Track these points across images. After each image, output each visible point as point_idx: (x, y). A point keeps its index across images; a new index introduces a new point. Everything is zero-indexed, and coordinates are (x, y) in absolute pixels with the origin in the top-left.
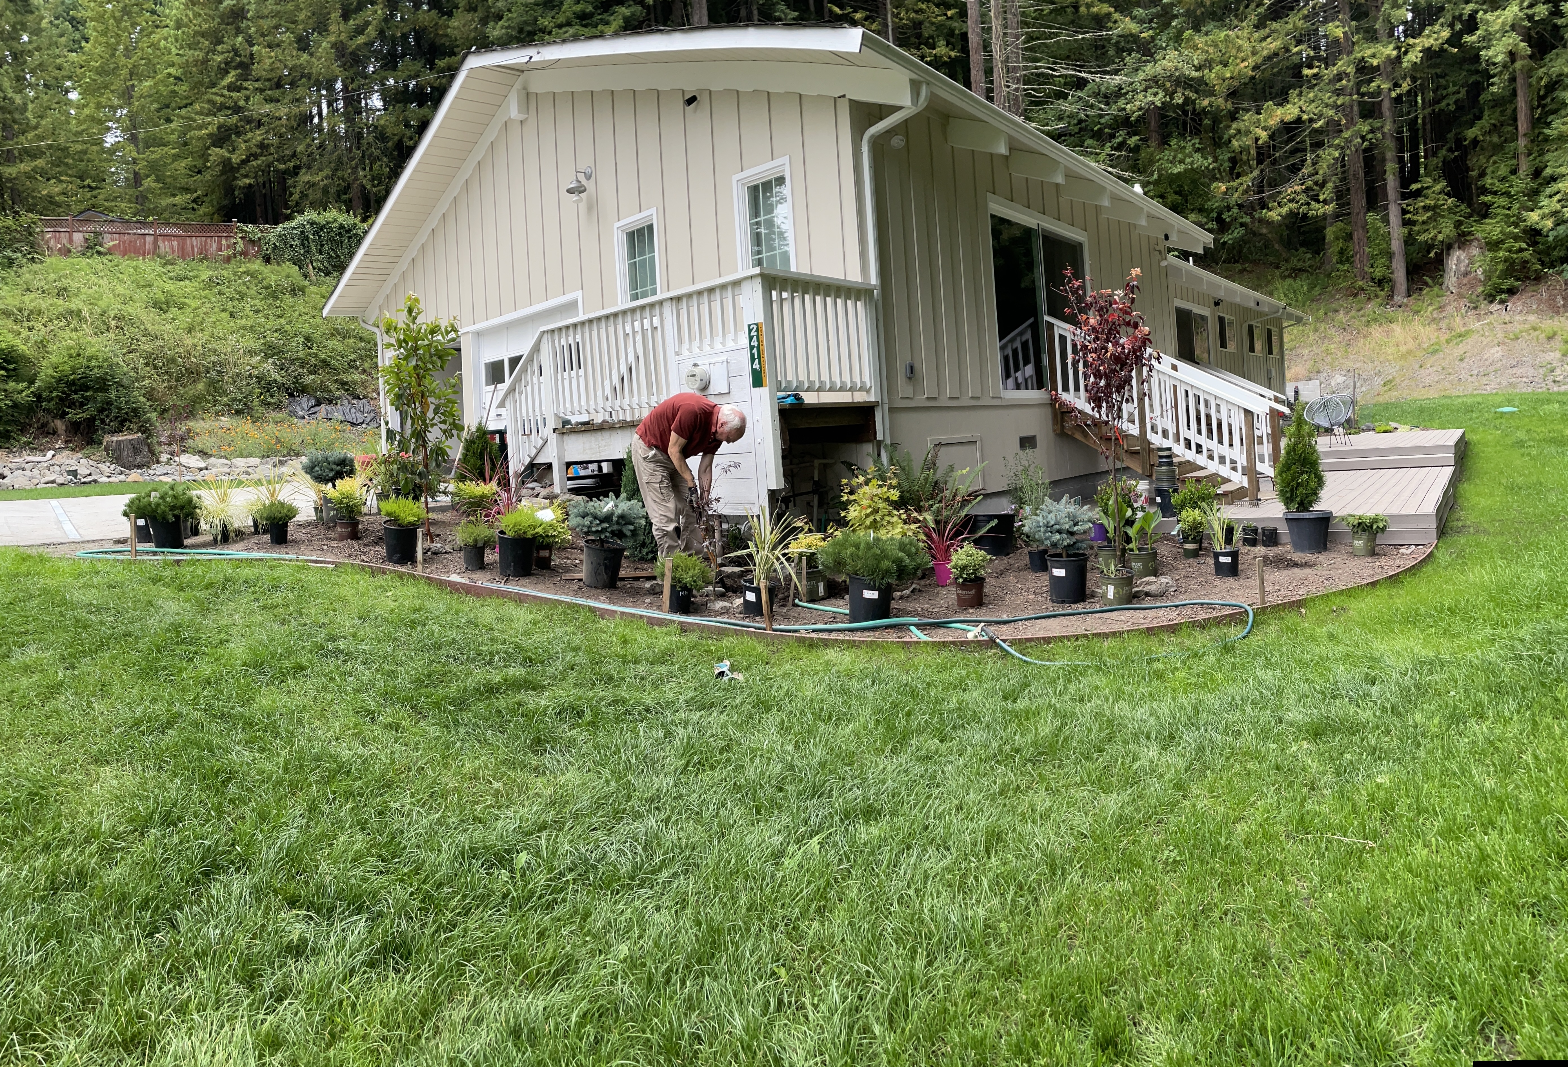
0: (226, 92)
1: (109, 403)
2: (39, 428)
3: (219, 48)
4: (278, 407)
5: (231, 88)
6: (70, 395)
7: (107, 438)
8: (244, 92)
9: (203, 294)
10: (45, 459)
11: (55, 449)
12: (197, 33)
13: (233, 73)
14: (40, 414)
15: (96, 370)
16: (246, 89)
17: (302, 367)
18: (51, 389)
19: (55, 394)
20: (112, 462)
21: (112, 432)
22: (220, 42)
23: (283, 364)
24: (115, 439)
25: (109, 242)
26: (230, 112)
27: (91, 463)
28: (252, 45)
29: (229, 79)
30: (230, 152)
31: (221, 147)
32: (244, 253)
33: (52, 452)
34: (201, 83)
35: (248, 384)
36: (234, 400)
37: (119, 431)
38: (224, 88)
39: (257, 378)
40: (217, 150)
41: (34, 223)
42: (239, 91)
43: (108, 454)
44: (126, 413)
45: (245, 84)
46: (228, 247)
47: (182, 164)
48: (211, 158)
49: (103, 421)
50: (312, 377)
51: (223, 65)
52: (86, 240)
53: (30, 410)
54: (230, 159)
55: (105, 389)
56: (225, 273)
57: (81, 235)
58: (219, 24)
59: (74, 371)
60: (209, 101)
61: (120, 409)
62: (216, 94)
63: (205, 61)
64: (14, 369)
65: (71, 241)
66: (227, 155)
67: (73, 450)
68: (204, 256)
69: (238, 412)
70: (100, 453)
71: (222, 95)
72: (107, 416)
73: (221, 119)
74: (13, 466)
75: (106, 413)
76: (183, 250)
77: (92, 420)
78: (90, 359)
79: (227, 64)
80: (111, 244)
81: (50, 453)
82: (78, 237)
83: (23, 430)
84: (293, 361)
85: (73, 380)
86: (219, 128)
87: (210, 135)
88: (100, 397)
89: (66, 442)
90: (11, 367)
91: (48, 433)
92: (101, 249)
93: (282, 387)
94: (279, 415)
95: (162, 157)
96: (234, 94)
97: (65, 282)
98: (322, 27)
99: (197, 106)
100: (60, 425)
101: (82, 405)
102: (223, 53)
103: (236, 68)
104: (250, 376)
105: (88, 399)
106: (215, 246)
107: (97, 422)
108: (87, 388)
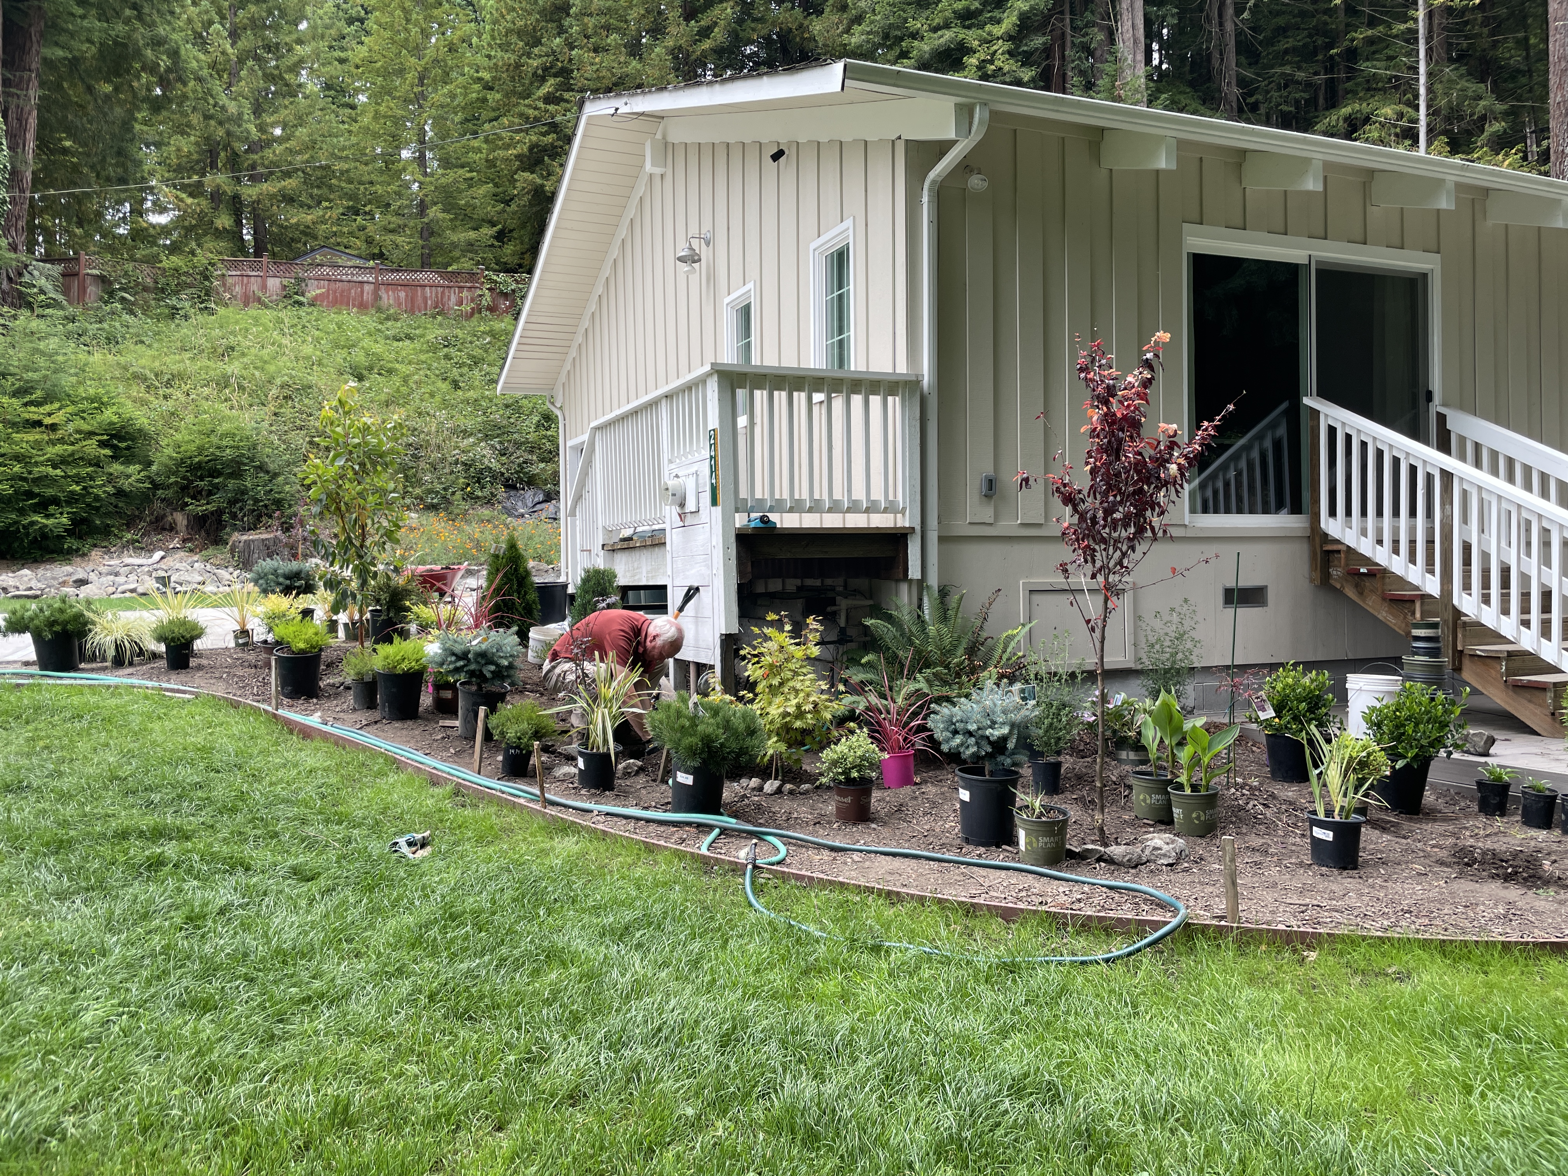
0: (541, 105)
1: (244, 492)
2: (151, 523)
3: (536, 50)
4: (489, 502)
5: (549, 99)
6: (192, 482)
7: (236, 536)
8: (563, 104)
9: (423, 357)
10: (150, 561)
11: (167, 550)
12: (509, 32)
13: (551, 81)
14: (157, 504)
15: (228, 451)
16: (567, 101)
17: (531, 452)
18: (170, 472)
19: (173, 479)
20: (236, 567)
21: (245, 530)
22: (538, 42)
23: (506, 449)
24: (245, 537)
25: (314, 291)
26: (545, 128)
27: (208, 567)
28: (572, 48)
29: (547, 88)
30: (542, 177)
31: (532, 173)
32: (492, 309)
33: (162, 553)
34: (514, 92)
35: (452, 472)
36: (430, 491)
37: (254, 527)
38: (539, 99)
39: (464, 464)
40: (526, 175)
41: (213, 265)
42: (558, 104)
43: (233, 557)
44: (266, 506)
45: (567, 95)
46: (472, 300)
47: (483, 190)
48: (518, 184)
49: (234, 516)
50: (542, 465)
51: (540, 72)
52: (284, 287)
53: (145, 498)
54: (543, 186)
55: (237, 474)
56: (458, 332)
57: (278, 280)
58: (537, 20)
59: (201, 449)
60: (521, 115)
61: (256, 501)
62: (529, 106)
63: (518, 66)
64: (128, 448)
65: (264, 287)
66: (539, 181)
67: (191, 550)
68: (440, 310)
69: (433, 507)
70: (222, 554)
71: (536, 108)
72: (241, 509)
73: (534, 138)
74: (104, 569)
75: (238, 505)
76: (413, 301)
77: (220, 512)
78: (223, 436)
79: (545, 69)
80: (318, 292)
81: (158, 554)
82: (274, 283)
83: (130, 524)
84: (518, 445)
85: (199, 463)
86: (531, 149)
87: (518, 157)
88: (232, 484)
89: (184, 541)
90: (123, 445)
91: (163, 529)
92: (301, 299)
93: (495, 476)
94: (486, 512)
95: (455, 181)
96: (551, 108)
97: (232, 341)
98: (657, 31)
99: (505, 121)
100: (180, 519)
101: (210, 493)
102: (540, 56)
103: (555, 76)
104: (457, 462)
105: (217, 487)
106: (453, 299)
107: (226, 517)
108: (218, 474)
